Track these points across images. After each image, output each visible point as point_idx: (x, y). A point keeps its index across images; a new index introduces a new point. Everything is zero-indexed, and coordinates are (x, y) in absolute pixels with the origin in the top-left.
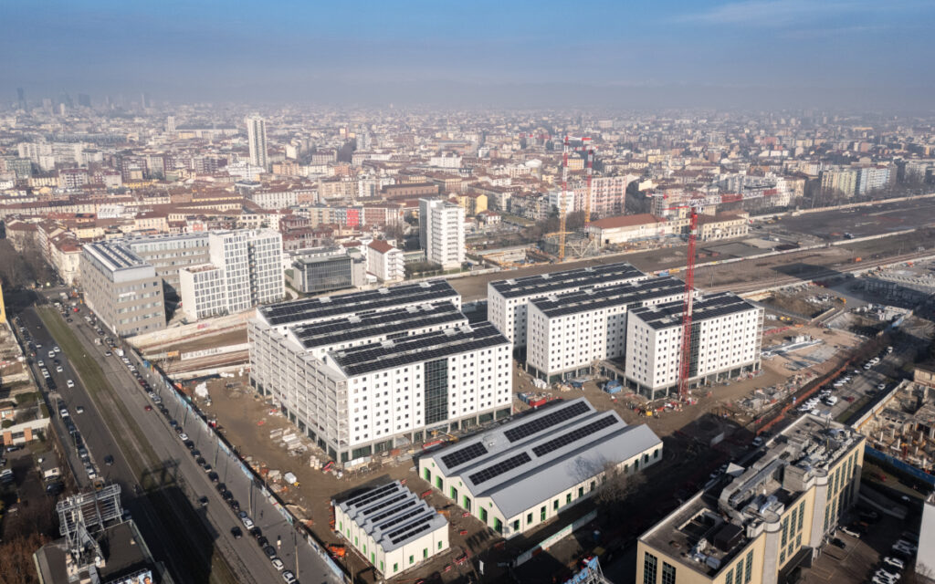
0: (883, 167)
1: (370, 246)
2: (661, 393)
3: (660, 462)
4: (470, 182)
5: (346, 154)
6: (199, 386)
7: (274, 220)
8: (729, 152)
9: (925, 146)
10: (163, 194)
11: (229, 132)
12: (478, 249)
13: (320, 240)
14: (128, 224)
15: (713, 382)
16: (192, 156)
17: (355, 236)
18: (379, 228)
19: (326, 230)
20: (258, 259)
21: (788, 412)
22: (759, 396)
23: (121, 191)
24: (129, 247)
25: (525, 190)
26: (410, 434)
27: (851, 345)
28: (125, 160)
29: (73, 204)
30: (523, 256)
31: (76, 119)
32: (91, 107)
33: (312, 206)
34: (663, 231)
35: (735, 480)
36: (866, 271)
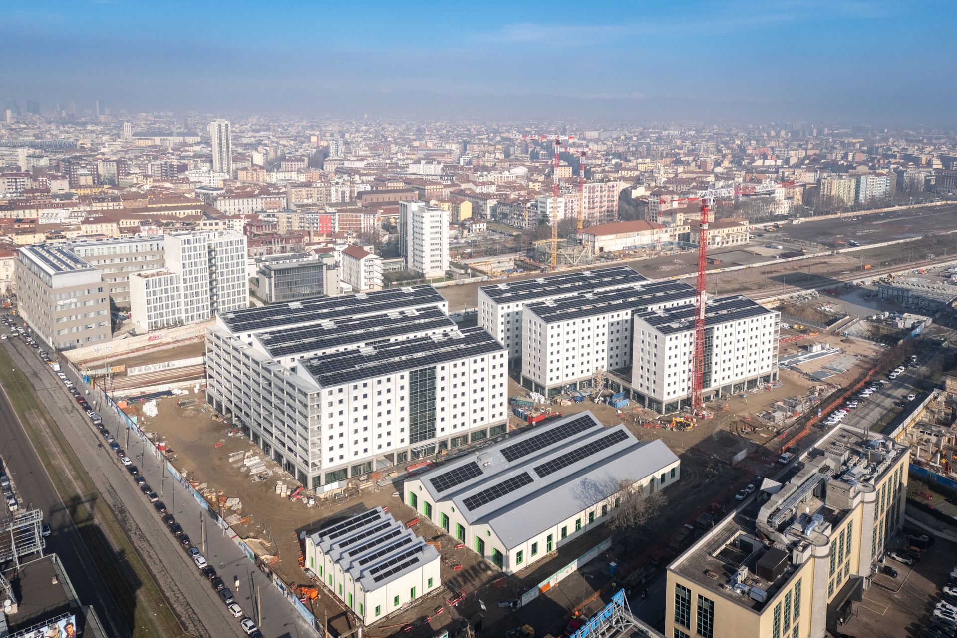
0: (882, 175)
1: (345, 252)
2: (672, 407)
3: (678, 482)
4: (452, 190)
5: (318, 160)
6: (147, 404)
7: (239, 225)
8: (722, 161)
9: (920, 156)
10: (115, 199)
11: (190, 139)
12: (462, 258)
13: (288, 246)
14: (73, 230)
15: (728, 395)
16: (150, 162)
17: (327, 243)
18: (355, 235)
19: (296, 236)
20: (219, 264)
21: (813, 425)
22: (780, 408)
23: (68, 196)
24: (72, 250)
25: (512, 197)
26: (392, 455)
27: (872, 355)
28: (74, 164)
29: (12, 209)
30: (511, 265)
31: (23, 126)
32: (40, 114)
33: (280, 212)
34: (660, 238)
35: (773, 498)
36: (876, 278)
